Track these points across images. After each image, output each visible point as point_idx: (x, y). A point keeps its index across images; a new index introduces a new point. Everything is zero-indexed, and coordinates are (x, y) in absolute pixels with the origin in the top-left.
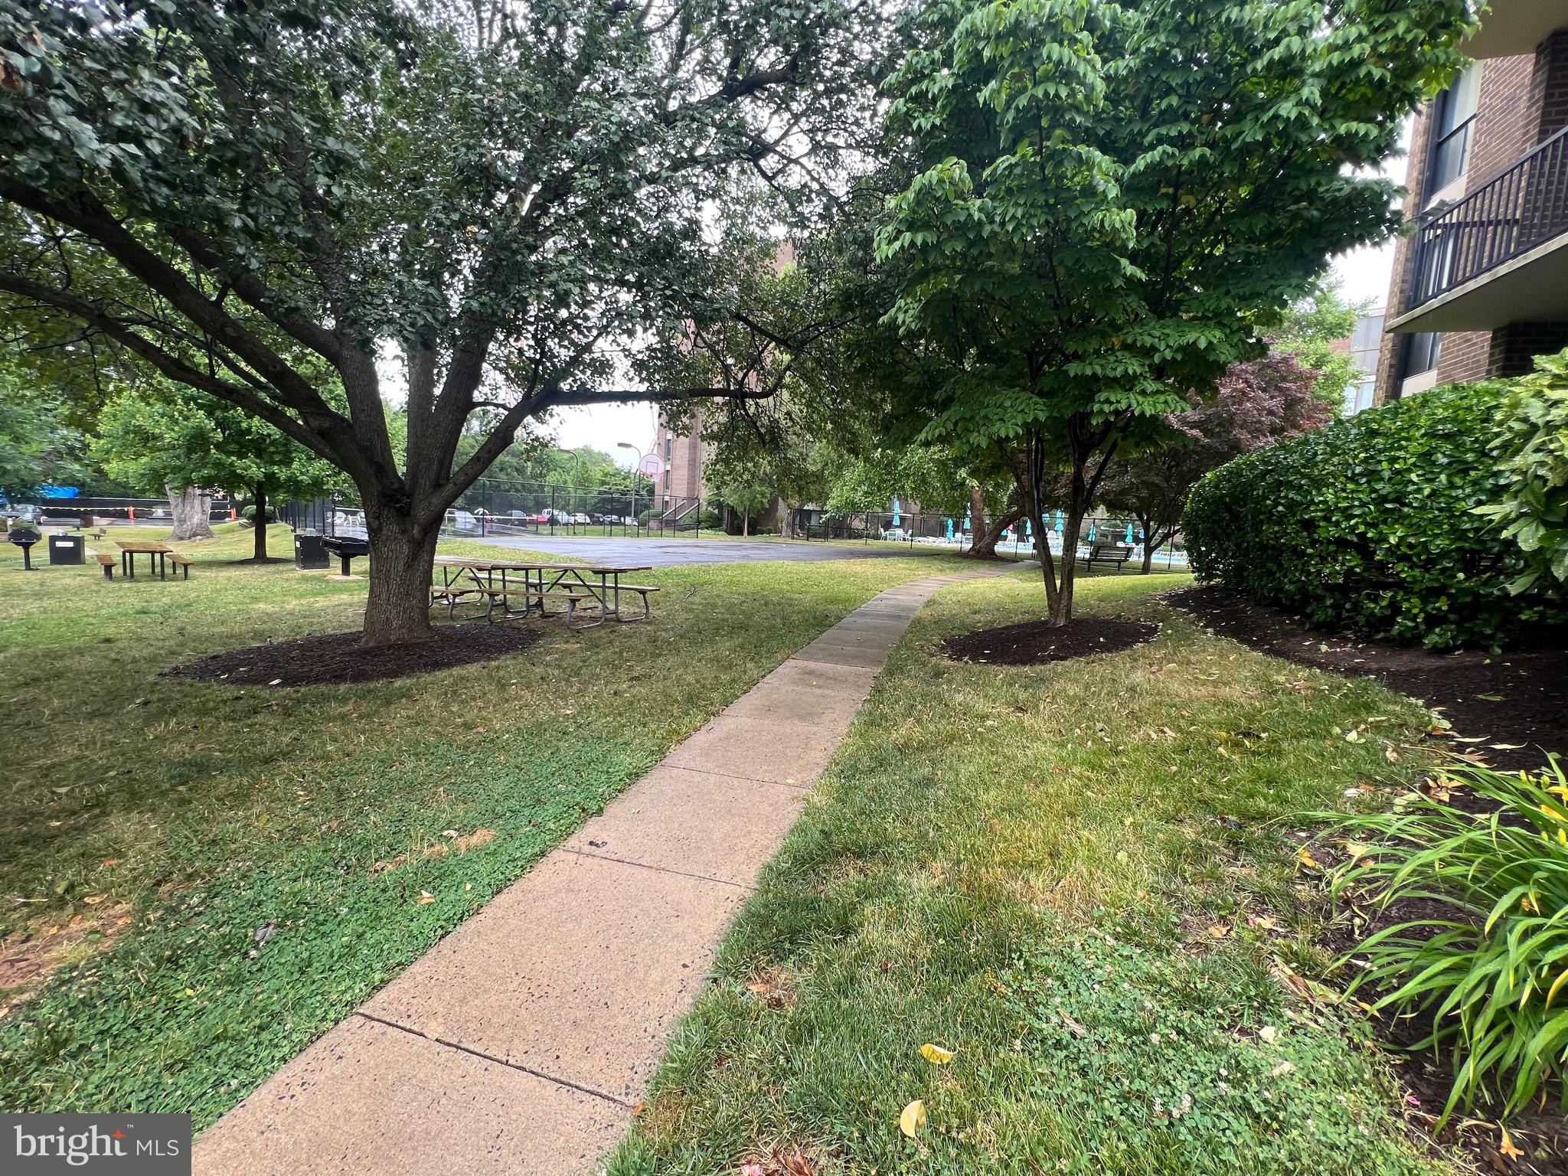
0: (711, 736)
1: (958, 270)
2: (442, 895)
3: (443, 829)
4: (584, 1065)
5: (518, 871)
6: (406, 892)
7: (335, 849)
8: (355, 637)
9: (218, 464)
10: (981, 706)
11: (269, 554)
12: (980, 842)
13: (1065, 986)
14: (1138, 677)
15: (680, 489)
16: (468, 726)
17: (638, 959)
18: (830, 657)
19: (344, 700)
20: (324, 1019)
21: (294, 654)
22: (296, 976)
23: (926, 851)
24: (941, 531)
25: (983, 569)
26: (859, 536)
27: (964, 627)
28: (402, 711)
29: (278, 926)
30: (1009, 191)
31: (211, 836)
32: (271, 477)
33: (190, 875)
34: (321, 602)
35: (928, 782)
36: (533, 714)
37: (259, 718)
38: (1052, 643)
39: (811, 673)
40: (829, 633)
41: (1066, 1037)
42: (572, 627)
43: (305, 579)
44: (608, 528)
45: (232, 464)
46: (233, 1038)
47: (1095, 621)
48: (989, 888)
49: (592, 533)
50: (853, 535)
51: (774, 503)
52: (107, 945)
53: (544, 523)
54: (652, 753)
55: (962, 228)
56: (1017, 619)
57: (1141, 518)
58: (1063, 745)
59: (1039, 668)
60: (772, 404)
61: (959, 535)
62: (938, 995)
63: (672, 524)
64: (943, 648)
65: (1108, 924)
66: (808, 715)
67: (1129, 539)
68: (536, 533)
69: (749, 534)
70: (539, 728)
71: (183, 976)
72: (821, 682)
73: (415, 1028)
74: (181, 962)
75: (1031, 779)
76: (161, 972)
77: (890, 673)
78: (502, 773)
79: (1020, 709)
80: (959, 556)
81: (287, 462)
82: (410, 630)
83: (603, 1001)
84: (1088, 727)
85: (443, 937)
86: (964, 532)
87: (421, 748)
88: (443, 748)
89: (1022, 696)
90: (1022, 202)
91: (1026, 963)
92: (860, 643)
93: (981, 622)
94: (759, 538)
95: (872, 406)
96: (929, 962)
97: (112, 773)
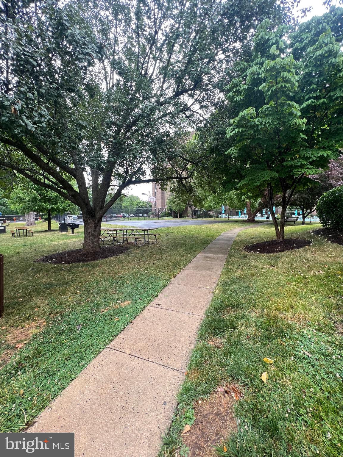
0: (182, 275)
1: (249, 139)
2: (121, 318)
3: (117, 301)
4: (169, 362)
5: (140, 312)
6: (112, 317)
7: (91, 306)
8: (80, 250)
9: (39, 205)
10: (260, 265)
11: (52, 229)
12: (268, 304)
13: (303, 343)
14: (309, 256)
15: (159, 206)
16: (116, 274)
17: (176, 335)
18: (212, 252)
19: (82, 267)
20: (100, 348)
21: (66, 255)
22: (90, 338)
23: (253, 306)
24: (237, 214)
25: (252, 225)
26: (212, 217)
27: (249, 242)
28: (97, 270)
29: (82, 325)
30: (266, 115)
31: (59, 302)
32: (52, 208)
33: (57, 312)
34: (68, 241)
35: (249, 287)
36: (132, 270)
37: (62, 272)
38: (279, 247)
39: (207, 257)
40: (209, 246)
41: (306, 357)
42: (137, 246)
43: (62, 235)
44: (140, 218)
45: (43, 205)
46: (80, 352)
47: (292, 239)
48: (274, 317)
49: (135, 219)
50: (210, 216)
51: (186, 209)
52: (42, 329)
53: (122, 217)
54: (168, 280)
55: (252, 127)
56: (266, 240)
57: (301, 208)
58: (288, 276)
59: (276, 254)
60: (190, 180)
61: (243, 215)
62: (266, 345)
63: (157, 216)
64: (244, 249)
65: (313, 326)
66: (209, 269)
67: (296, 214)
68: (120, 220)
69: (180, 217)
70: (135, 274)
71: (63, 337)
72: (210, 260)
73: (123, 351)
74: (61, 334)
75: (280, 286)
76: (57, 336)
77: (231, 256)
78: (129, 286)
79: (273, 266)
80: (244, 221)
81: (56, 204)
82: (95, 248)
83: (170, 346)
84: (295, 271)
85: (124, 328)
86: (244, 214)
87: (105, 279)
88: (111, 280)
89: (272, 262)
90: (271, 118)
91: (290, 337)
92: (219, 248)
93: (255, 241)
94: (183, 219)
95: (220, 179)
96: (260, 336)
97: (30, 287)
